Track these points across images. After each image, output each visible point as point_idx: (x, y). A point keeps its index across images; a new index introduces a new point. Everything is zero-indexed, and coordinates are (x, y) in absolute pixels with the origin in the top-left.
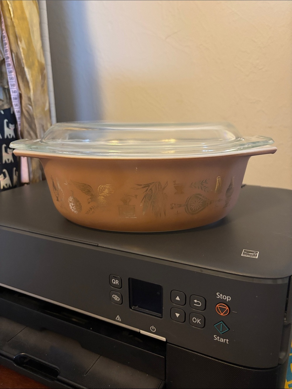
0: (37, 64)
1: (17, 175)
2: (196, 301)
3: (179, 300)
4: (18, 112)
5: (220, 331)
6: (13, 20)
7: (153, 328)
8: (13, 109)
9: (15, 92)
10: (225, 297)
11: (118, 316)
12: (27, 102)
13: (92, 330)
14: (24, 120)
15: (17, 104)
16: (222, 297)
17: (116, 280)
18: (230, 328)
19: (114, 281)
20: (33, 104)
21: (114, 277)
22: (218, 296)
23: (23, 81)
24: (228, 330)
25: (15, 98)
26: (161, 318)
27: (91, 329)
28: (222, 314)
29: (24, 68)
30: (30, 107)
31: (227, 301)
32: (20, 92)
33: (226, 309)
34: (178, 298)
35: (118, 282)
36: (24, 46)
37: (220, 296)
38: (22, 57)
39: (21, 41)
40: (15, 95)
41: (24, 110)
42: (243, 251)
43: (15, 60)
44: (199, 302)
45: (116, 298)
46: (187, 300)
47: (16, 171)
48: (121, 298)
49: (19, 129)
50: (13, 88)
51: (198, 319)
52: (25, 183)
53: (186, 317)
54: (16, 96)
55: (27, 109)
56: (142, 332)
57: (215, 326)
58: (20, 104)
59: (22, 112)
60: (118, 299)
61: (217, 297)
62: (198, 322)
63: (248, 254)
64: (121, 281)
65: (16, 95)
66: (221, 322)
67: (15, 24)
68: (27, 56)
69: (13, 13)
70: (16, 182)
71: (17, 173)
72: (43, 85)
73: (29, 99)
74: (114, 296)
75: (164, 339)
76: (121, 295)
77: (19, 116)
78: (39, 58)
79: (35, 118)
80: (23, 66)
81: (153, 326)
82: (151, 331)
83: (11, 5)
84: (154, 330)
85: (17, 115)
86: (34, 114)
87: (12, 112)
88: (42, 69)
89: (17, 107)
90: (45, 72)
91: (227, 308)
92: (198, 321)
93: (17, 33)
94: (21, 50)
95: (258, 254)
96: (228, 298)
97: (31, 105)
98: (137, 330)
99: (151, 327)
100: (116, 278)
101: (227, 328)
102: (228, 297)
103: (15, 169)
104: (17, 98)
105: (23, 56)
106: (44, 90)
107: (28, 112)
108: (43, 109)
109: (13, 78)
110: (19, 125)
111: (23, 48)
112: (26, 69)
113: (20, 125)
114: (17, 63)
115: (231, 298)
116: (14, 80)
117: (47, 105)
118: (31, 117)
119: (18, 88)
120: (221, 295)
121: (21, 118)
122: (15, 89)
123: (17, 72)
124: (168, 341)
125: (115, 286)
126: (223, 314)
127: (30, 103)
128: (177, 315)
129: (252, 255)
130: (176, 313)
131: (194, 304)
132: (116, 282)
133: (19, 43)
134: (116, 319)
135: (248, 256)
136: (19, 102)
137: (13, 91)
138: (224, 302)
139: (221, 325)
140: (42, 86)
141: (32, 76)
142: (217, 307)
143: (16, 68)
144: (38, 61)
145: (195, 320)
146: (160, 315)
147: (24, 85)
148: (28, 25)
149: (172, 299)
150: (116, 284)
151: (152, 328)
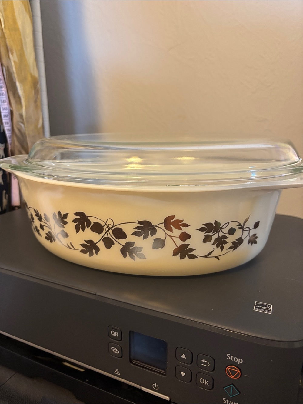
0: (29, 78)
1: (7, 198)
2: (203, 361)
3: (185, 358)
4: (9, 130)
5: (230, 395)
6: (4, 31)
7: (156, 386)
8: (3, 127)
9: (5, 109)
10: (236, 360)
11: (117, 370)
12: (19, 119)
13: (87, 382)
14: (15, 139)
15: (7, 122)
16: (233, 359)
17: (116, 332)
18: (241, 392)
19: (113, 333)
20: (25, 122)
21: (113, 328)
22: (229, 358)
23: (14, 97)
24: (239, 393)
25: (6, 115)
26: (165, 375)
27: (87, 380)
28: (232, 377)
29: (15, 83)
30: (22, 125)
31: (239, 363)
32: (11, 109)
33: (237, 372)
34: (183, 356)
35: (117, 334)
36: (16, 60)
37: (230, 357)
38: (13, 71)
39: (12, 54)
40: (5, 112)
41: (15, 128)
42: (255, 304)
43: (6, 75)
44: (207, 362)
45: (115, 350)
46: (193, 359)
47: (5, 193)
48: (121, 351)
49: (10, 149)
50: (4, 105)
51: (206, 380)
52: (16, 207)
53: (192, 377)
54: (7, 114)
55: (18, 127)
56: (143, 389)
57: (224, 388)
58: (11, 121)
59: (13, 130)
60: (117, 352)
61: (227, 358)
62: (205, 384)
63: (261, 308)
64: (121, 334)
65: (7, 112)
66: (232, 385)
67: (6, 35)
68: (19, 69)
69: (4, 24)
70: (6, 206)
71: (7, 196)
72: (37, 101)
73: (21, 116)
74: (113, 349)
75: (167, 398)
76: (120, 348)
77: (10, 135)
78: (32, 72)
79: (27, 136)
80: (14, 80)
81: (156, 384)
82: (153, 388)
83: (2, 15)
84: (157, 388)
85: (8, 134)
86: (27, 132)
87: (2, 131)
88: (35, 83)
89: (7, 125)
90: (38, 86)
91: (239, 371)
92: (206, 382)
93: (8, 45)
94: (13, 64)
95: (271, 308)
96: (240, 361)
97: (23, 123)
98: (138, 386)
99: (154, 384)
100: (115, 330)
101: (238, 392)
102: (239, 359)
103: (4, 192)
104: (8, 115)
105: (14, 69)
106: (37, 106)
107: (19, 130)
108: (36, 126)
109: (3, 94)
110: (9, 144)
111: (14, 62)
112: (18, 84)
113: (11, 144)
114: (8, 78)
115: (243, 361)
116: (4, 97)
117: (41, 121)
118: (23, 135)
119: (9, 105)
120: (232, 357)
121: (11, 137)
122: (6, 106)
123: (8, 88)
124: (172, 401)
125: (114, 338)
126: (234, 377)
127: (22, 121)
128: (183, 374)
129: (265, 309)
130: (181, 372)
131: (202, 364)
132: (116, 334)
133: (10, 55)
134: (115, 372)
135: (261, 311)
136: (10, 119)
137: (4, 108)
138: (235, 364)
139: (231, 388)
140: (35, 102)
141: (24, 91)
142: (227, 369)
143: (7, 83)
144: (31, 75)
145: (202, 381)
146: (164, 372)
147: (16, 102)
148: (20, 35)
149: (177, 356)
150: (116, 336)
151: (154, 386)
